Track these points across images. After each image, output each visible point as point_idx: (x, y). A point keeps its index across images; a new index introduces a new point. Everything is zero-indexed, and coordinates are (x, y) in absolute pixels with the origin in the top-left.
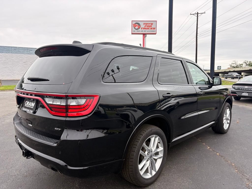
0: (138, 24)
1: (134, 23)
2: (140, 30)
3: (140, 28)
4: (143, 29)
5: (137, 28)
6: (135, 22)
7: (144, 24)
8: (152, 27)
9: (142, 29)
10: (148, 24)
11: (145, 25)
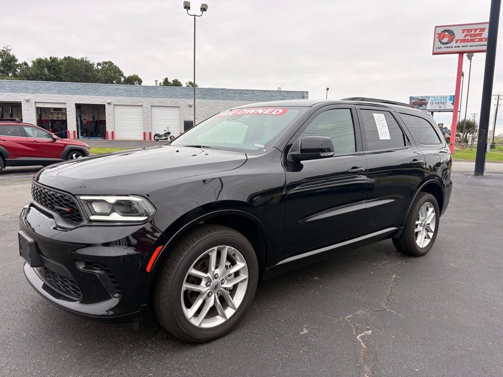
0: (449, 33)
1: (439, 31)
2: (453, 44)
3: (452, 41)
4: (461, 42)
5: (445, 40)
6: (443, 29)
7: (463, 32)
8: (482, 37)
9: (457, 42)
10: (473, 31)
11: (465, 33)
